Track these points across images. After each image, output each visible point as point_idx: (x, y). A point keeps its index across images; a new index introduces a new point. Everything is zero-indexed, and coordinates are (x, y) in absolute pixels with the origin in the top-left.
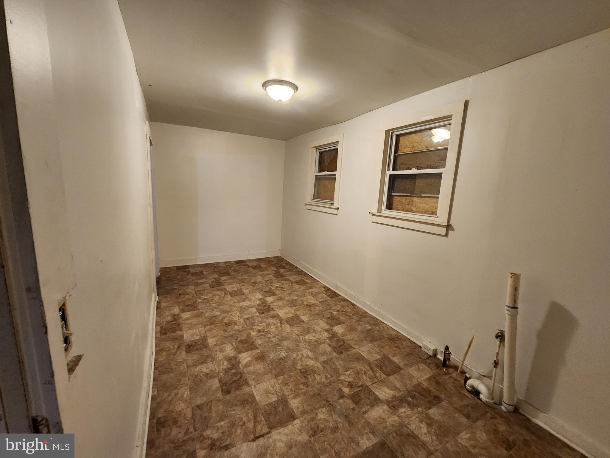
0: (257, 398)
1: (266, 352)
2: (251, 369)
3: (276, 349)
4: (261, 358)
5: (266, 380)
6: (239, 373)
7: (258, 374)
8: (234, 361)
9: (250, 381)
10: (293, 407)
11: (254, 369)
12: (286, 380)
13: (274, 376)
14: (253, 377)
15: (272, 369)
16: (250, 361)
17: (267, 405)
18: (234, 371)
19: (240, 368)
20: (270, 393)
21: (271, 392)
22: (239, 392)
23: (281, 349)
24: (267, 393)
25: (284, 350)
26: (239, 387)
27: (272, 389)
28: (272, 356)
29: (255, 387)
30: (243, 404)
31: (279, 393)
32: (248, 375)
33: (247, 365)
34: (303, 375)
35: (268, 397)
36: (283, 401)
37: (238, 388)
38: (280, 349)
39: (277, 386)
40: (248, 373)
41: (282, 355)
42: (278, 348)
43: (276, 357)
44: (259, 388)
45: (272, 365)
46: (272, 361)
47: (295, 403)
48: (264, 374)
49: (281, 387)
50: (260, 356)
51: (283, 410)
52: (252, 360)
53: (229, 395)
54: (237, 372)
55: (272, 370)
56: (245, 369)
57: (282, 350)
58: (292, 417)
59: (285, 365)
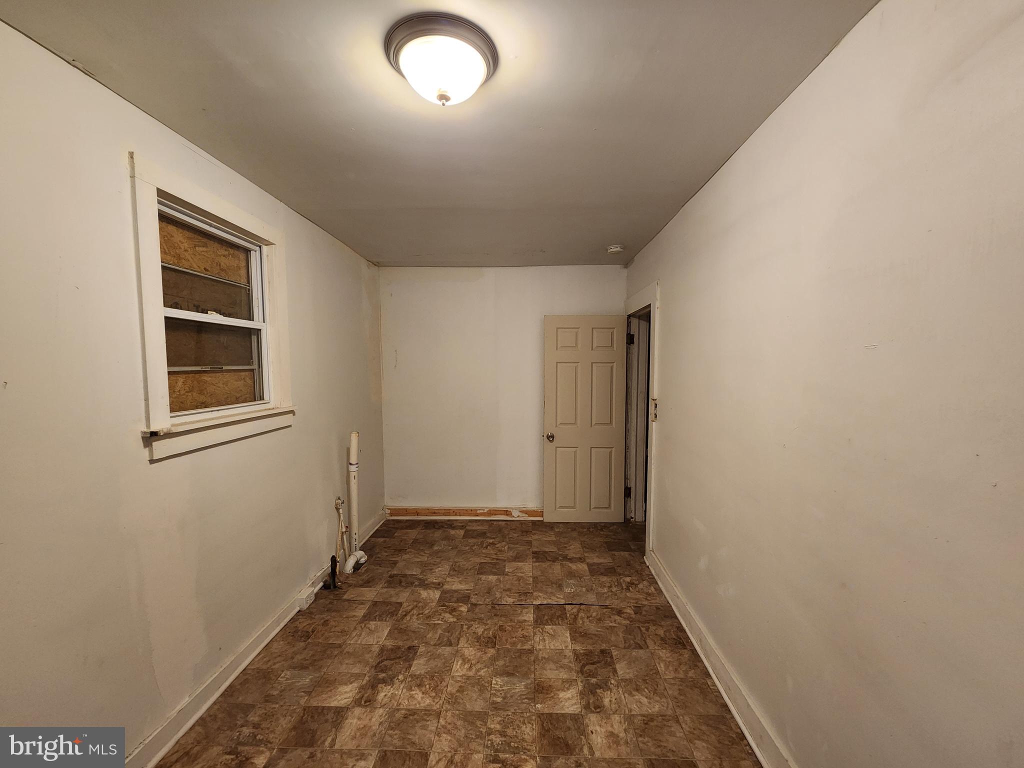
0: (568, 635)
1: (526, 698)
2: (564, 675)
3: (504, 698)
4: (541, 690)
5: (548, 650)
6: (584, 673)
7: (556, 663)
8: (591, 701)
9: (572, 657)
10: (532, 614)
11: (561, 672)
12: (522, 642)
13: (535, 652)
14: (566, 661)
15: (533, 663)
16: (563, 690)
17: (559, 624)
18: (593, 680)
19: (582, 682)
20: (550, 634)
21: (548, 635)
22: (590, 648)
23: (495, 695)
24: (554, 636)
25: (491, 690)
26: (588, 654)
27: (546, 638)
28: (520, 687)
29: (566, 647)
30: (585, 633)
31: (539, 631)
32: (573, 666)
33: (570, 683)
34: (495, 640)
35: (554, 631)
36: (539, 622)
37: (589, 652)
38: (499, 694)
39: (538, 639)
40: (570, 669)
41: (502, 680)
42: (499, 700)
43: (515, 680)
44: (561, 644)
45: (529, 669)
46: (525, 675)
47: (529, 616)
48: (548, 660)
49: (534, 636)
50: (541, 693)
51: (544, 615)
52: (559, 690)
53: (603, 648)
54: (588, 677)
55: (534, 661)
56: (574, 678)
57: (496, 690)
58: (538, 607)
59: (510, 662)
